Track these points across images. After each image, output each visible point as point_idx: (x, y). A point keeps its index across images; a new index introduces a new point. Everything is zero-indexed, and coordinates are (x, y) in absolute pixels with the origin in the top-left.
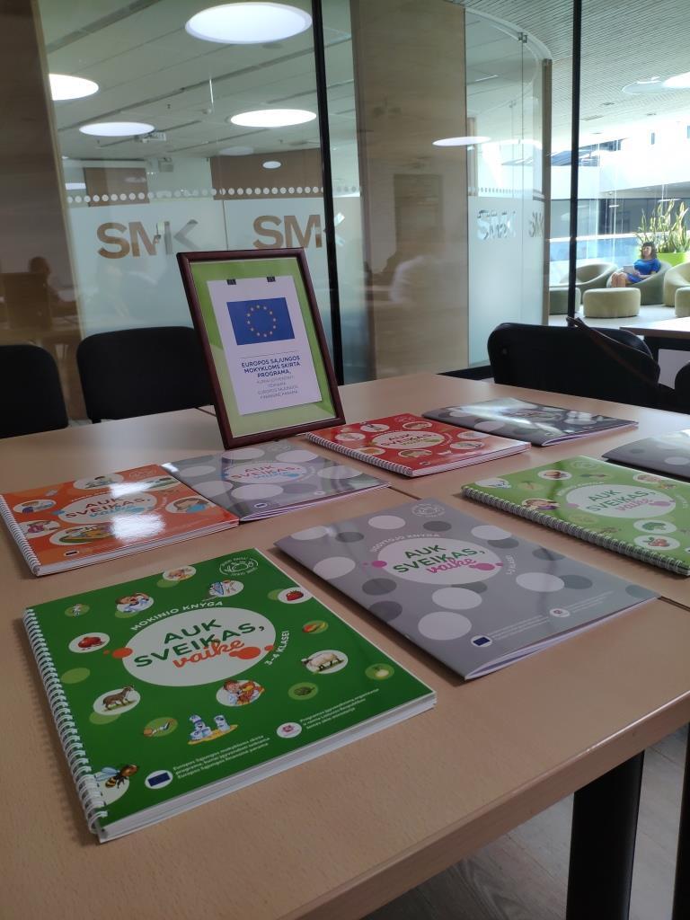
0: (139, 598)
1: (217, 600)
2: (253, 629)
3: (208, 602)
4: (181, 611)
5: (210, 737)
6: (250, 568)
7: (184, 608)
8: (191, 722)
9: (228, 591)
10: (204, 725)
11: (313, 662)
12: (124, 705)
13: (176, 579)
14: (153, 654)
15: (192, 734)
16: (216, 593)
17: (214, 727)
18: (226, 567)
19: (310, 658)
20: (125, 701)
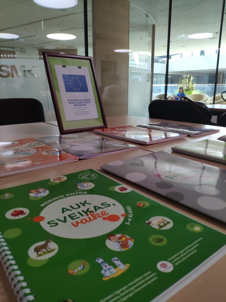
0: (41, 190)
1: (83, 191)
2: (109, 205)
3: (79, 192)
4: (66, 197)
5: (115, 274)
6: (94, 177)
7: (67, 195)
8: (98, 263)
9: (87, 187)
10: (108, 265)
11: (153, 222)
12: (49, 252)
13: (58, 181)
14: (58, 219)
15: (103, 272)
16: (81, 188)
17: (115, 266)
18: (81, 176)
19: (150, 220)
20: (48, 250)
